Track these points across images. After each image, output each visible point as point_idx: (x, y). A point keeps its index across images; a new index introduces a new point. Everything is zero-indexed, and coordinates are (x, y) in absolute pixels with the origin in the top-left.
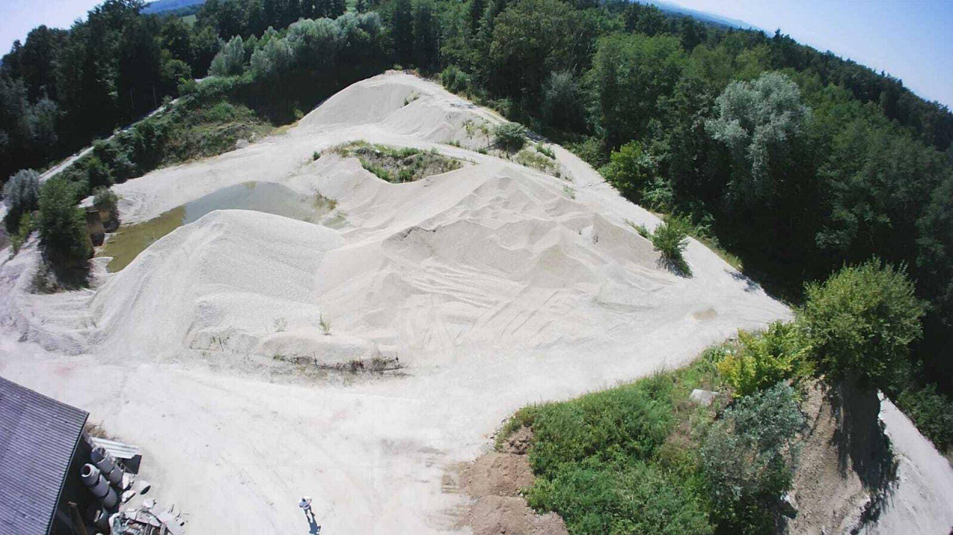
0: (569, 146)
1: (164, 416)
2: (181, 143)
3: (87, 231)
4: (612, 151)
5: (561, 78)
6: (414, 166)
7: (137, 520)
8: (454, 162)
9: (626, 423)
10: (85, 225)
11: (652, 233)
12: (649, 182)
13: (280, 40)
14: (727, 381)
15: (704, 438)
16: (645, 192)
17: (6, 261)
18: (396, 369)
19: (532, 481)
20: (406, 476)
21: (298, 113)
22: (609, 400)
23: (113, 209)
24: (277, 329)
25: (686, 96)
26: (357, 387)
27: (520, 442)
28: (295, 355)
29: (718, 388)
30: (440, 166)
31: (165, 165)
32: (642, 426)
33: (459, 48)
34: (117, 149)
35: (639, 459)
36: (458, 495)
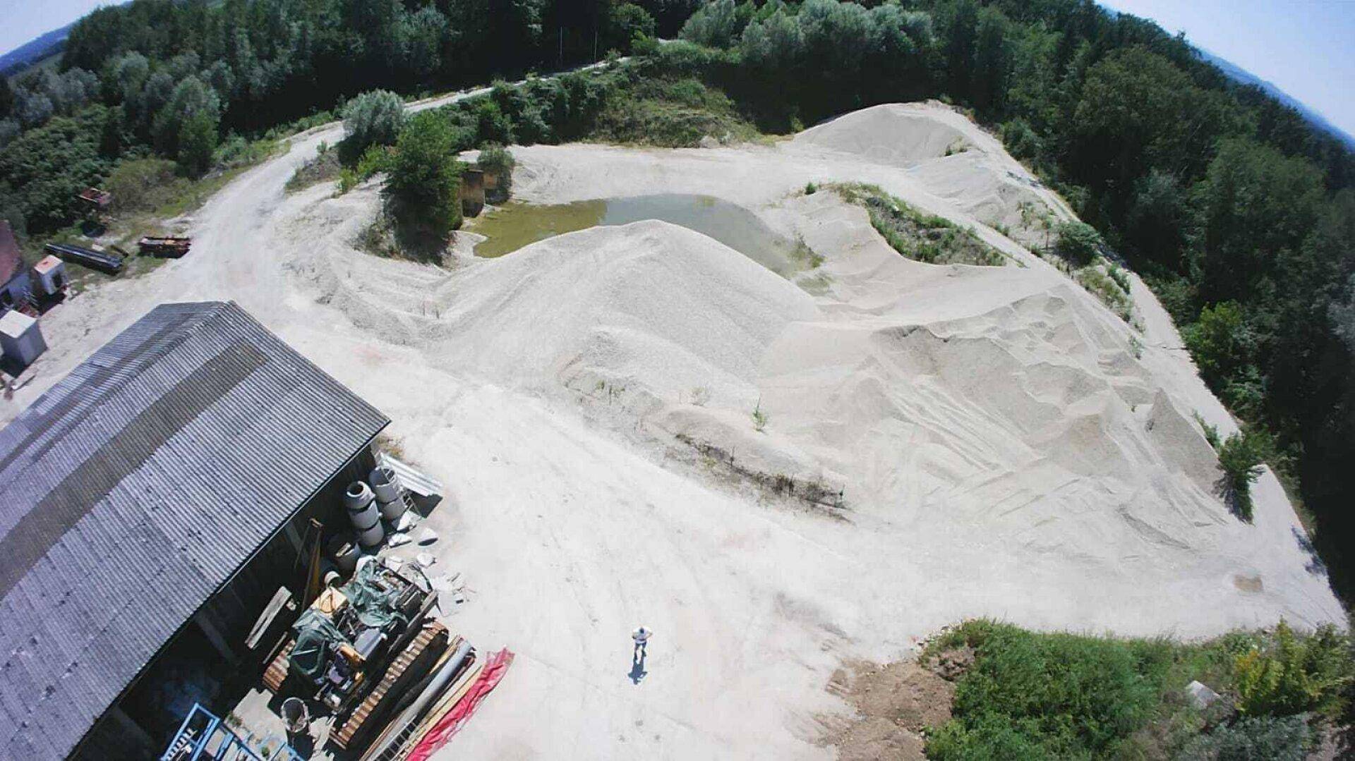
0: (1150, 281)
1: (495, 459)
2: (622, 118)
3: (459, 192)
4: (1204, 308)
5: (1162, 181)
6: (939, 244)
7: (400, 573)
8: (996, 255)
9: (1095, 691)
10: (458, 184)
11: (1222, 443)
12: (1240, 368)
13: (789, 18)
14: (1238, 685)
15: (1177, 752)
16: (1230, 382)
17: (327, 198)
18: (835, 506)
19: (945, 721)
20: (790, 651)
21: (796, 124)
22: (1088, 652)
23: (505, 174)
24: (694, 400)
25: (1316, 257)
26: (773, 511)
27: (954, 663)
28: (706, 442)
29: (1224, 690)
30: (975, 255)
31: (594, 139)
32: (1111, 702)
33: (1033, 96)
34: (526, 100)
35: (1087, 747)
36: (844, 701)
